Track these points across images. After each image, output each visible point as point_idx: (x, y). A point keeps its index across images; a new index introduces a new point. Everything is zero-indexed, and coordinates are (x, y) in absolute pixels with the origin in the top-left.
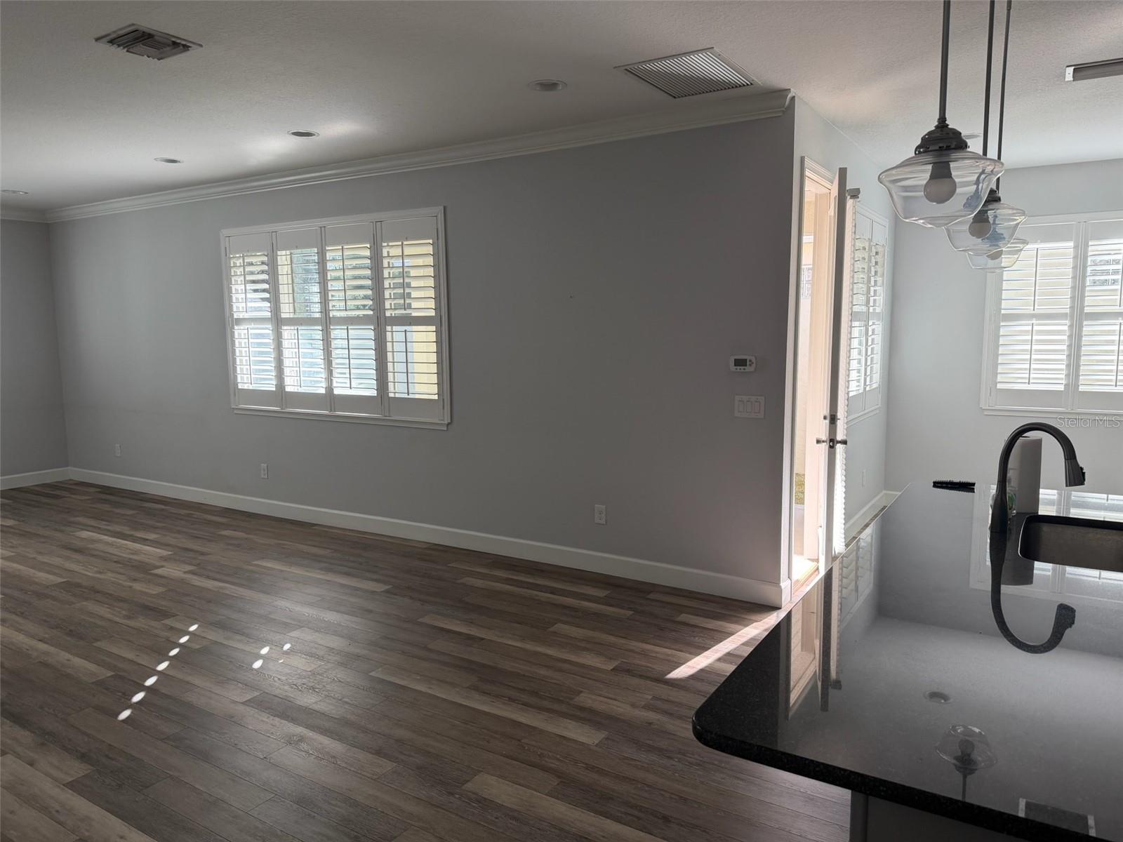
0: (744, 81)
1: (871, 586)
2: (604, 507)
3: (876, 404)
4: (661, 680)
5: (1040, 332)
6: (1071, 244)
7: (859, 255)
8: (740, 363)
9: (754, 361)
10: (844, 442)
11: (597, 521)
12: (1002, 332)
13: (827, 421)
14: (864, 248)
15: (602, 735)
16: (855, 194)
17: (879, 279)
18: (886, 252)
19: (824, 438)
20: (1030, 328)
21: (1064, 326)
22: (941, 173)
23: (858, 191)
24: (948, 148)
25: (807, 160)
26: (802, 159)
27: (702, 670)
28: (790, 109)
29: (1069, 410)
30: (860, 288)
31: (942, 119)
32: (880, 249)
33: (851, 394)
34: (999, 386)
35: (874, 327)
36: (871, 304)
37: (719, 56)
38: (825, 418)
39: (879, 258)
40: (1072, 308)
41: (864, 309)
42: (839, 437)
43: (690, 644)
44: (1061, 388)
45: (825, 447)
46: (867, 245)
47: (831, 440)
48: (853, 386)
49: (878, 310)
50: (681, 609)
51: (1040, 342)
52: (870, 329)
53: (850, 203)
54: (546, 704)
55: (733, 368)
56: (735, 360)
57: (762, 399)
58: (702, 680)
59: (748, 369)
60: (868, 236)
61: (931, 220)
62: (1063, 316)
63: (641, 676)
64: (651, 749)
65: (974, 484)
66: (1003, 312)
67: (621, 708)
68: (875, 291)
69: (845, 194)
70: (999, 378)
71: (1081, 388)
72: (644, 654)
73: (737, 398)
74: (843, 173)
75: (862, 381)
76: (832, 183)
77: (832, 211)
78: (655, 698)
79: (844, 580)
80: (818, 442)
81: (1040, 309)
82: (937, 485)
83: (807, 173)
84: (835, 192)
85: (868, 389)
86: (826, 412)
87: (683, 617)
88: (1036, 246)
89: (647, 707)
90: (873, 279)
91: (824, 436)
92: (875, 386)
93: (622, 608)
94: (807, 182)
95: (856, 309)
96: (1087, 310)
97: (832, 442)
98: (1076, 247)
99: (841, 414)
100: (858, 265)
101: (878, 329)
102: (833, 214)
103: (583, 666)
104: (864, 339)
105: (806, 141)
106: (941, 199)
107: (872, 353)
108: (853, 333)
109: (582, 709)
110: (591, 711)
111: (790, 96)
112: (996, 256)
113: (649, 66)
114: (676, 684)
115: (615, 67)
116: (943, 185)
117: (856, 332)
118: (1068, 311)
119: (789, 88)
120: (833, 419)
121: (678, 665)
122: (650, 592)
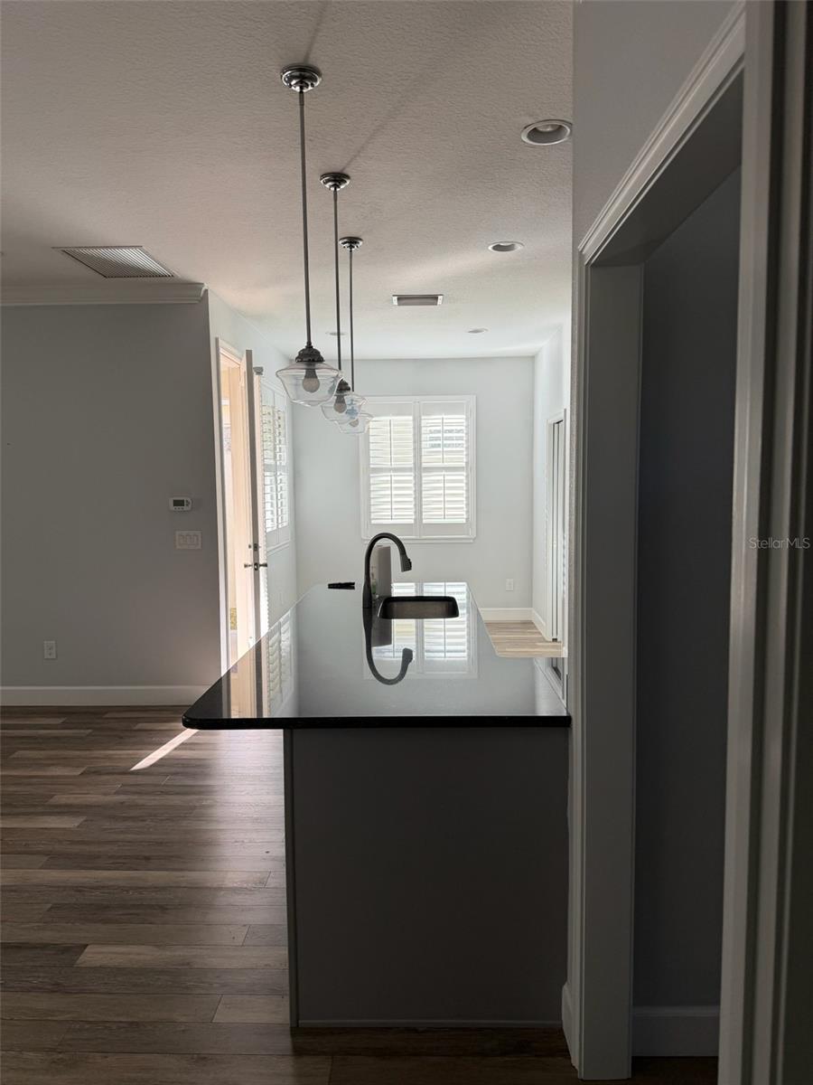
0: (166, 273)
1: (293, 689)
2: (54, 642)
3: (286, 539)
4: (127, 772)
5: (397, 482)
6: (411, 418)
7: (266, 418)
8: (178, 503)
9: (189, 500)
10: (265, 565)
11: (47, 656)
12: (372, 481)
13: (252, 549)
14: (269, 413)
15: (81, 819)
16: (260, 371)
17: (282, 439)
18: (286, 416)
19: (250, 563)
20: (389, 478)
21: (410, 477)
22: (311, 374)
23: (261, 369)
24: (313, 361)
25: (220, 340)
26: (217, 340)
27: (161, 759)
28: (204, 299)
29: (418, 537)
30: (269, 445)
31: (309, 343)
32: (282, 415)
33: (268, 530)
34: (373, 522)
35: (280, 477)
36: (278, 458)
37: (146, 253)
38: (250, 547)
39: (281, 422)
40: (415, 464)
41: (272, 462)
42: (261, 562)
43: (150, 744)
44: (412, 521)
45: (251, 570)
46: (271, 411)
47: (256, 564)
48: (269, 524)
49: (283, 464)
50: (138, 720)
51: (396, 488)
52: (278, 478)
53: (256, 377)
54: (22, 810)
55: (173, 508)
56: (174, 501)
57: (198, 533)
58: (163, 766)
59: (185, 508)
60: (271, 404)
61: (309, 402)
62: (410, 470)
63: (108, 774)
64: (125, 819)
65: (354, 584)
66: (372, 466)
67: (94, 798)
68: (280, 448)
69: (252, 371)
70: (373, 516)
71: (424, 521)
72: (109, 758)
73: (178, 533)
74: (249, 354)
75: (275, 520)
76: (241, 359)
77: (243, 383)
78: (123, 785)
79: (271, 675)
80: (246, 566)
81: (394, 465)
82: (332, 586)
83: (221, 351)
84: (244, 368)
85: (280, 526)
86: (250, 542)
87: (140, 726)
88: (388, 418)
89: (117, 793)
90: (277, 439)
91: (250, 561)
92: (285, 524)
93: (81, 728)
94: (221, 357)
95: (267, 462)
96: (424, 465)
97: (257, 566)
98: (414, 420)
99: (261, 543)
100: (266, 427)
101: (284, 478)
102: (243, 385)
103: (53, 777)
104: (274, 486)
105: (218, 326)
106: (313, 390)
107: (281, 498)
108: (266, 481)
109: (60, 806)
110: (66, 806)
111: (203, 289)
112: (355, 424)
113: (84, 251)
114: (138, 772)
115: (53, 248)
116: (312, 382)
117: (268, 481)
118: (412, 466)
119: (201, 282)
120: (256, 547)
121: (140, 759)
122: (106, 713)
